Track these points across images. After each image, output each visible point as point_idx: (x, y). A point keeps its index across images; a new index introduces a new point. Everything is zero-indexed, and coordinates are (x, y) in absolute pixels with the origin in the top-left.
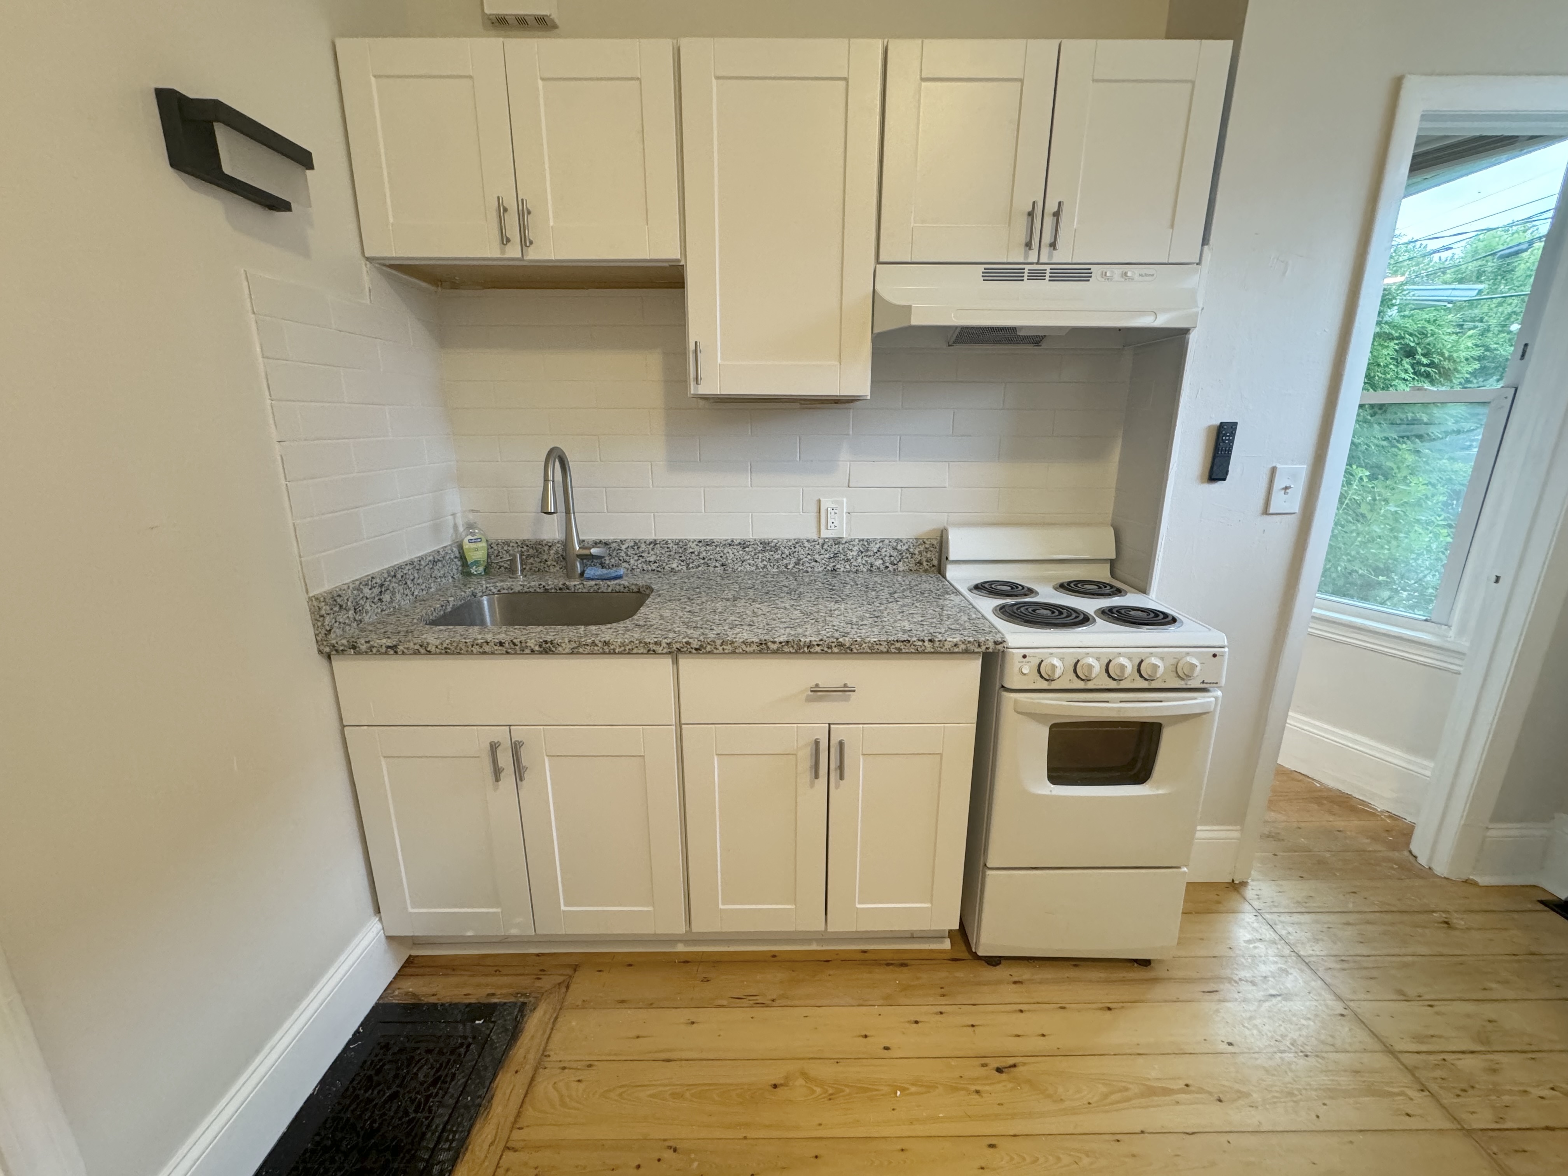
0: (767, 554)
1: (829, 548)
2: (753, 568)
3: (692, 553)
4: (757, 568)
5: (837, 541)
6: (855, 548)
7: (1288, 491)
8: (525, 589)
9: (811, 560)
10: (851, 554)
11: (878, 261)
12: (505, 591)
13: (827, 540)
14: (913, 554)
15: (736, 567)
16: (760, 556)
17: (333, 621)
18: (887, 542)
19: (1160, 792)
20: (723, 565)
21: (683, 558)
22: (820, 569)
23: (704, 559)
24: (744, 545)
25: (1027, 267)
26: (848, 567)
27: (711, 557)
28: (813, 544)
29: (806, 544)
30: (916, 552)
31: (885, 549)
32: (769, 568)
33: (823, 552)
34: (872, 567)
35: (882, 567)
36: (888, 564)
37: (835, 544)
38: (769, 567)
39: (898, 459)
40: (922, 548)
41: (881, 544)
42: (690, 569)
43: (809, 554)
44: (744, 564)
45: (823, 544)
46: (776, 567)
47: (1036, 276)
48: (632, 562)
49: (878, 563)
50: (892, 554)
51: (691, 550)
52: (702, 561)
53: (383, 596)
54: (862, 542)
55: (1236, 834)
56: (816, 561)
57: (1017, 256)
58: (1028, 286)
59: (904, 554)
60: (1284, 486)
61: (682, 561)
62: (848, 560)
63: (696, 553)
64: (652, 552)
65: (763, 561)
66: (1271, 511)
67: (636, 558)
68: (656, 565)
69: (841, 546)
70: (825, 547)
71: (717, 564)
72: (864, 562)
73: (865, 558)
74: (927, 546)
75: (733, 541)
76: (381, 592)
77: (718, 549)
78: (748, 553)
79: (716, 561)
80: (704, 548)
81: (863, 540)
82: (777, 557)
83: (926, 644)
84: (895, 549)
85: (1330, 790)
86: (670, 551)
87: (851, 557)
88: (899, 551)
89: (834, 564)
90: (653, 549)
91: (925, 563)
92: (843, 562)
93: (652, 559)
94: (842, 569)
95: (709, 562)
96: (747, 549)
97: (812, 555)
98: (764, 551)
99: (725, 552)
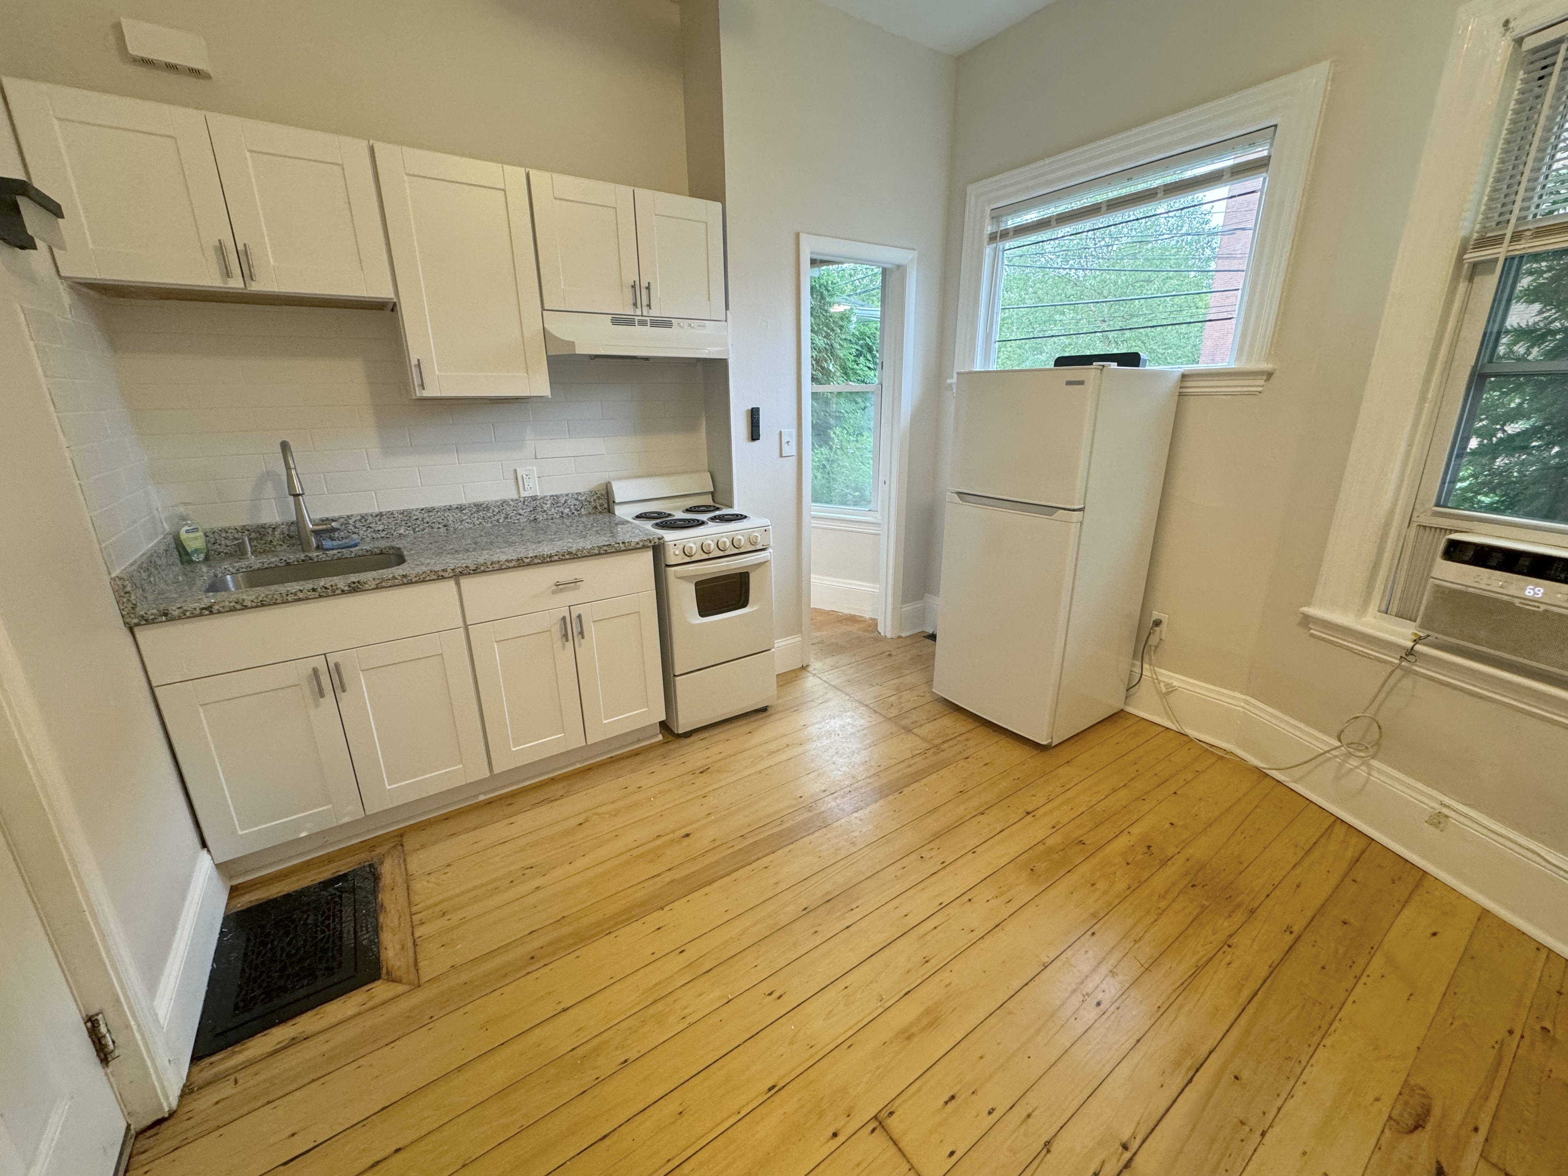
0: (481, 513)
1: (528, 504)
2: (471, 526)
3: (417, 519)
4: (474, 525)
5: (534, 498)
6: (549, 502)
7: (788, 444)
8: (266, 566)
9: (516, 514)
10: (546, 506)
11: (543, 309)
12: (244, 570)
13: (526, 498)
14: (590, 502)
15: (456, 527)
16: (476, 515)
17: (136, 597)
18: (570, 495)
19: (754, 609)
20: (445, 526)
21: (410, 524)
22: (525, 520)
23: (428, 523)
24: (460, 508)
25: (636, 318)
26: (545, 516)
27: (434, 520)
28: (516, 502)
29: (511, 503)
30: (592, 500)
31: (569, 501)
32: (484, 524)
33: (524, 507)
34: (562, 514)
35: (570, 513)
36: (573, 511)
37: (533, 501)
38: (483, 522)
39: (568, 437)
40: (595, 497)
41: (566, 497)
42: (416, 532)
43: (514, 510)
44: (463, 523)
45: (524, 502)
46: (489, 522)
47: (643, 323)
48: (361, 532)
49: (567, 511)
50: (575, 503)
51: (416, 517)
52: (427, 525)
55: (800, 639)
56: (521, 515)
57: (629, 310)
58: (638, 328)
59: (584, 502)
60: (787, 441)
61: (409, 527)
62: (545, 511)
63: (420, 519)
64: (379, 523)
65: (478, 519)
66: (784, 455)
67: (365, 529)
68: (385, 533)
69: (538, 502)
70: (526, 503)
71: (440, 526)
72: (556, 511)
73: (557, 509)
74: (598, 495)
75: (451, 506)
77: (439, 514)
78: (465, 514)
79: (439, 523)
80: (426, 515)
81: (553, 496)
82: (489, 515)
83: (621, 545)
84: (577, 499)
85: (845, 615)
86: (396, 520)
87: (546, 509)
88: (580, 501)
89: (534, 515)
90: (380, 520)
91: (599, 507)
92: (541, 513)
93: (381, 528)
94: (541, 518)
95: (432, 525)
96: (464, 511)
97: (517, 511)
98: (478, 512)
99: (446, 515)
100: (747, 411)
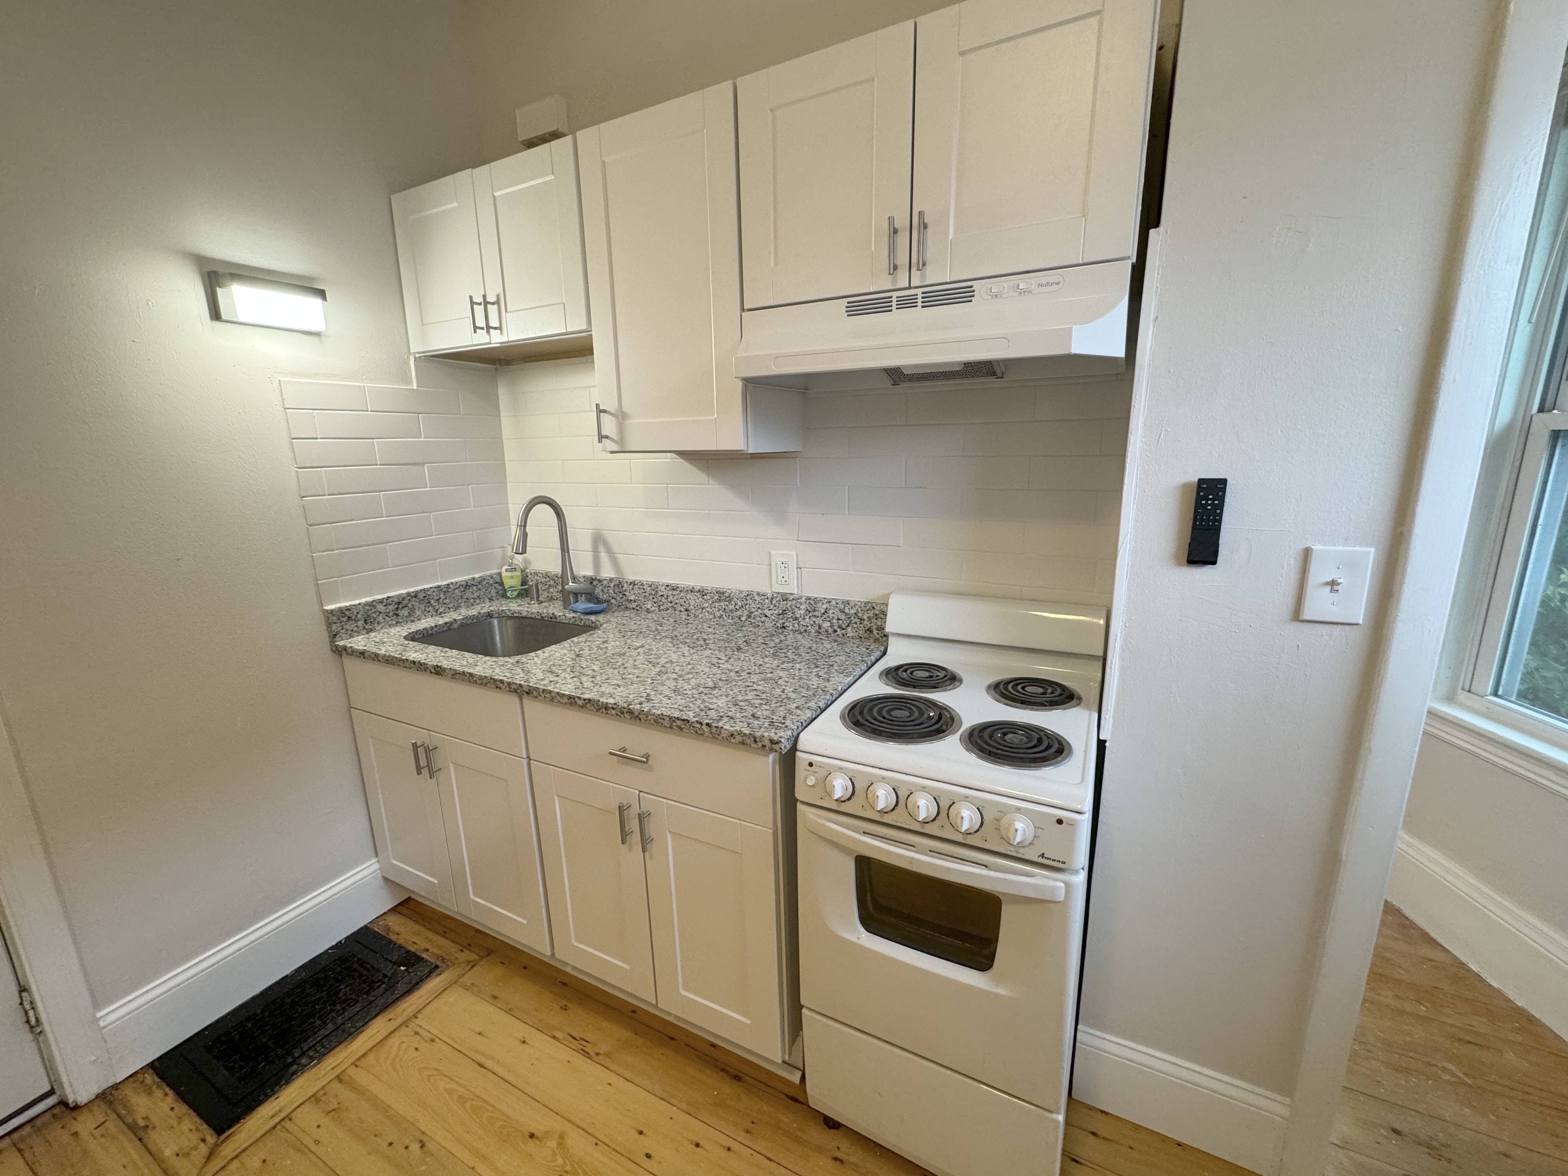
0: (722, 604)
1: (777, 604)
2: (712, 616)
3: (662, 596)
4: (715, 617)
5: (785, 598)
6: (803, 607)
7: (1336, 588)
9: (761, 614)
10: (799, 612)
11: (743, 310)
13: (775, 595)
14: (862, 620)
15: (697, 614)
16: (717, 605)
17: (340, 628)
18: (833, 603)
20: (686, 610)
21: (655, 600)
22: (771, 625)
23: (671, 602)
24: (702, 592)
25: (895, 294)
26: (796, 625)
27: (677, 601)
28: (763, 597)
29: (756, 597)
30: (865, 617)
31: (831, 611)
32: (725, 618)
33: (772, 607)
34: (820, 628)
35: (830, 630)
36: (836, 628)
37: (784, 600)
38: (724, 616)
39: (847, 513)
40: (871, 614)
41: (828, 605)
42: (660, 611)
43: (759, 608)
44: (704, 611)
45: (772, 599)
46: (730, 618)
47: (907, 303)
48: (618, 598)
49: (826, 625)
50: (840, 617)
51: (662, 593)
52: (670, 605)
53: (399, 611)
54: (808, 601)
56: (766, 616)
57: (884, 283)
58: (897, 316)
59: (852, 618)
60: (1330, 579)
61: (655, 603)
62: (796, 619)
63: (665, 596)
64: (632, 592)
65: (719, 610)
66: (1306, 617)
67: (621, 596)
68: (636, 604)
69: (789, 603)
70: (774, 602)
71: (682, 610)
72: (812, 622)
73: (812, 618)
74: (877, 612)
75: (693, 588)
76: (397, 608)
77: (682, 594)
78: (706, 601)
79: (681, 605)
80: (670, 593)
81: (810, 599)
82: (731, 607)
84: (842, 611)
86: (645, 592)
87: (798, 616)
88: (846, 614)
89: (783, 621)
90: (633, 589)
91: (875, 632)
92: (791, 620)
93: (633, 598)
94: (791, 628)
95: (675, 606)
96: (705, 597)
97: (762, 610)
98: (720, 600)
99: (688, 598)
100: (1185, 487)
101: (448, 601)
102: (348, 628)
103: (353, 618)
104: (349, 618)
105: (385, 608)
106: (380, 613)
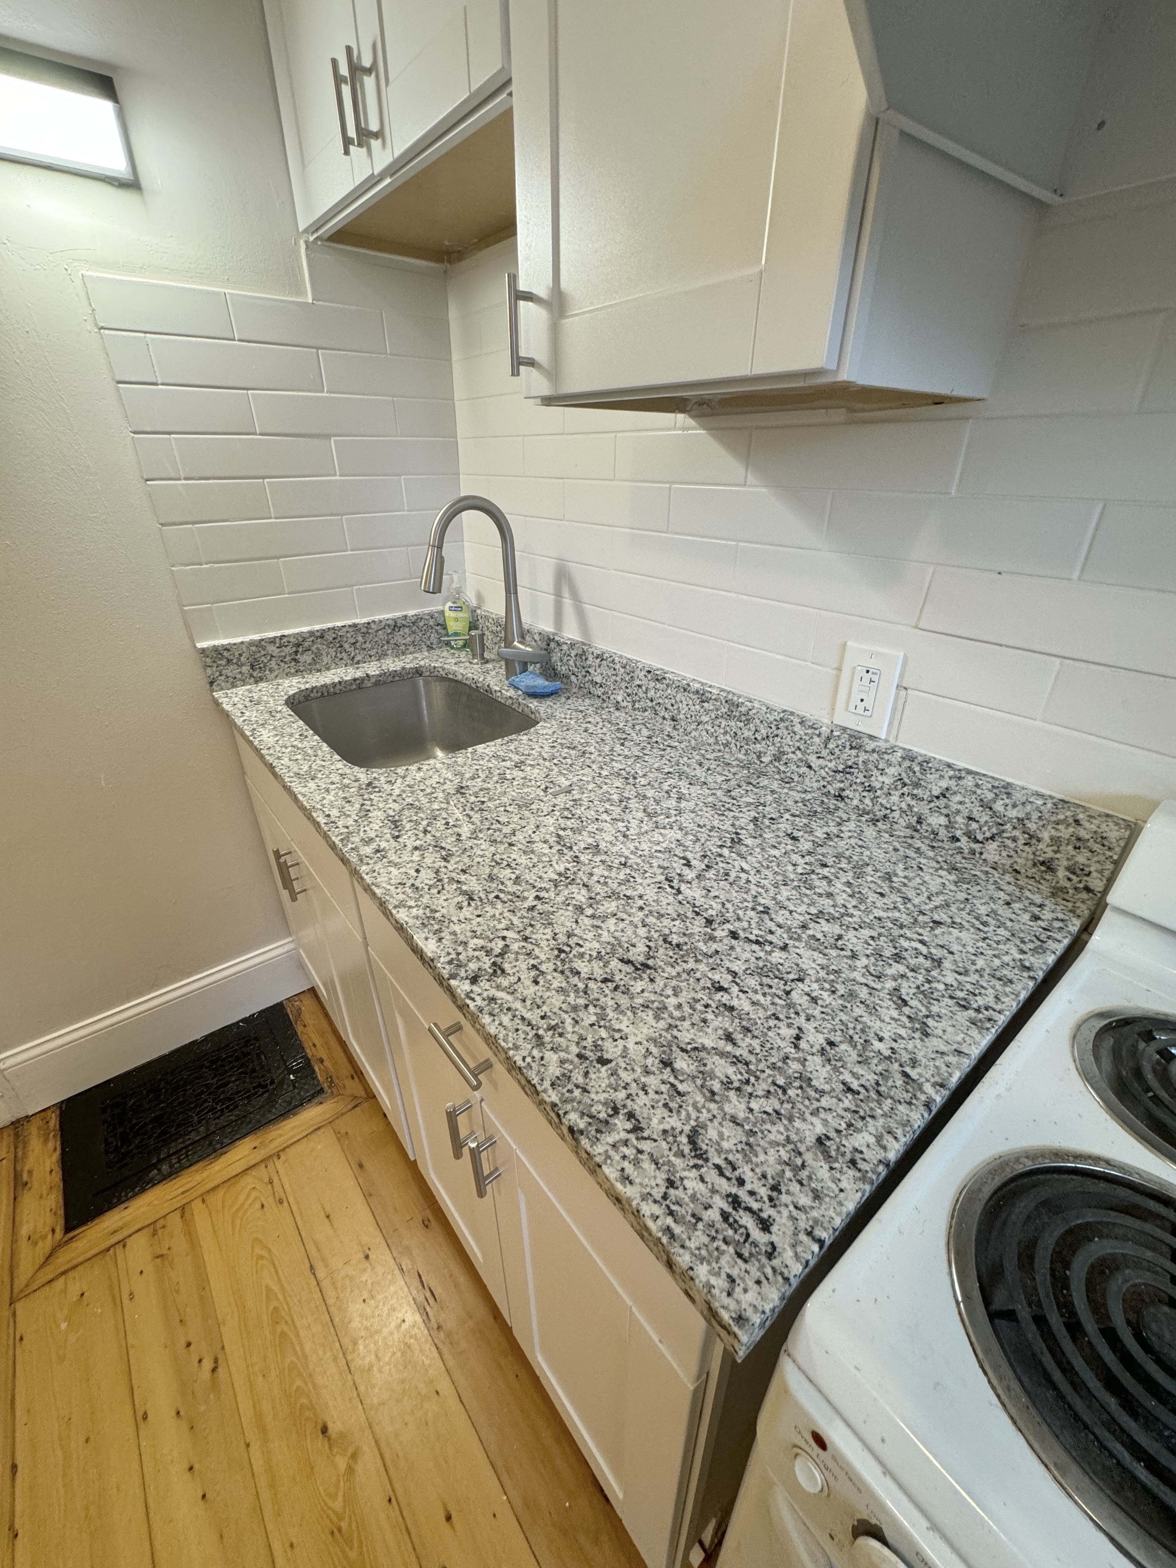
0: (732, 723)
1: (837, 750)
2: (712, 740)
3: (639, 686)
4: (717, 743)
5: (856, 740)
6: (891, 771)
9: (801, 760)
10: (880, 778)
13: (836, 733)
14: (1032, 838)
15: (689, 730)
16: (724, 723)
17: (218, 673)
18: (969, 782)
20: (673, 719)
21: (629, 691)
22: (815, 785)
23: (652, 701)
24: (703, 697)
26: (867, 801)
27: (660, 701)
28: (810, 731)
29: (798, 728)
30: (1045, 835)
31: (958, 798)
33: (825, 752)
34: (919, 822)
35: (943, 833)
36: (958, 833)
37: (852, 748)
38: (733, 745)
40: (1065, 832)
41: (953, 783)
42: (634, 709)
43: (799, 749)
44: (700, 727)
45: (828, 739)
46: (743, 751)
48: (580, 676)
49: (937, 821)
50: (976, 815)
51: (639, 682)
52: (650, 704)
53: (299, 656)
54: (907, 763)
56: (810, 767)
59: (1008, 827)
61: (629, 695)
62: (871, 789)
63: (644, 688)
64: (599, 670)
65: (726, 733)
67: (584, 673)
68: (602, 690)
69: (863, 757)
70: (832, 745)
71: (667, 716)
72: (904, 806)
74: (1083, 833)
75: (688, 685)
76: (296, 652)
77: (669, 691)
78: (707, 712)
79: (666, 709)
80: (652, 684)
81: (912, 759)
82: (747, 734)
84: (987, 806)
86: (616, 675)
87: (877, 785)
88: (994, 814)
89: (842, 785)
90: (600, 666)
91: (1062, 873)
92: (860, 789)
93: (598, 679)
94: (855, 802)
95: (657, 708)
96: (706, 704)
97: (804, 753)
98: (729, 716)
99: (678, 699)
101: (368, 645)
102: (229, 675)
103: (235, 661)
104: (229, 661)
105: (279, 650)
106: (272, 656)
